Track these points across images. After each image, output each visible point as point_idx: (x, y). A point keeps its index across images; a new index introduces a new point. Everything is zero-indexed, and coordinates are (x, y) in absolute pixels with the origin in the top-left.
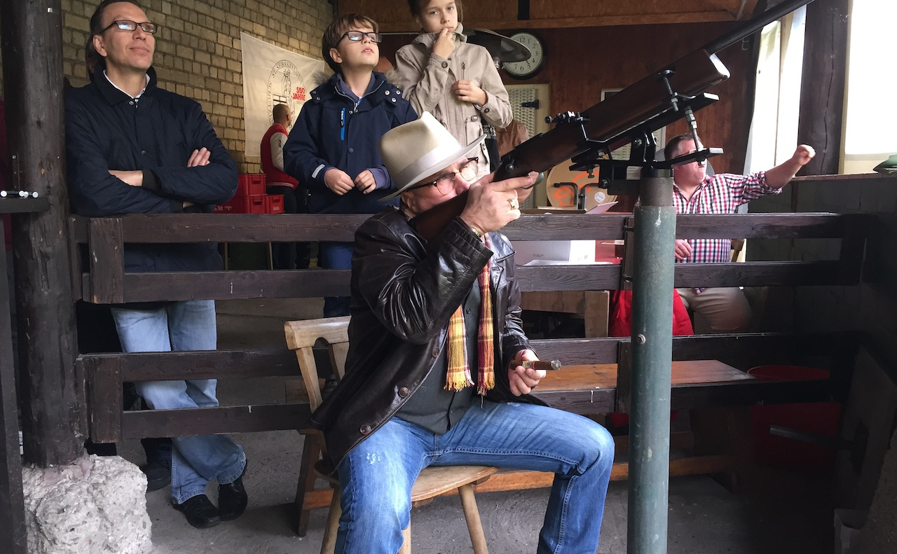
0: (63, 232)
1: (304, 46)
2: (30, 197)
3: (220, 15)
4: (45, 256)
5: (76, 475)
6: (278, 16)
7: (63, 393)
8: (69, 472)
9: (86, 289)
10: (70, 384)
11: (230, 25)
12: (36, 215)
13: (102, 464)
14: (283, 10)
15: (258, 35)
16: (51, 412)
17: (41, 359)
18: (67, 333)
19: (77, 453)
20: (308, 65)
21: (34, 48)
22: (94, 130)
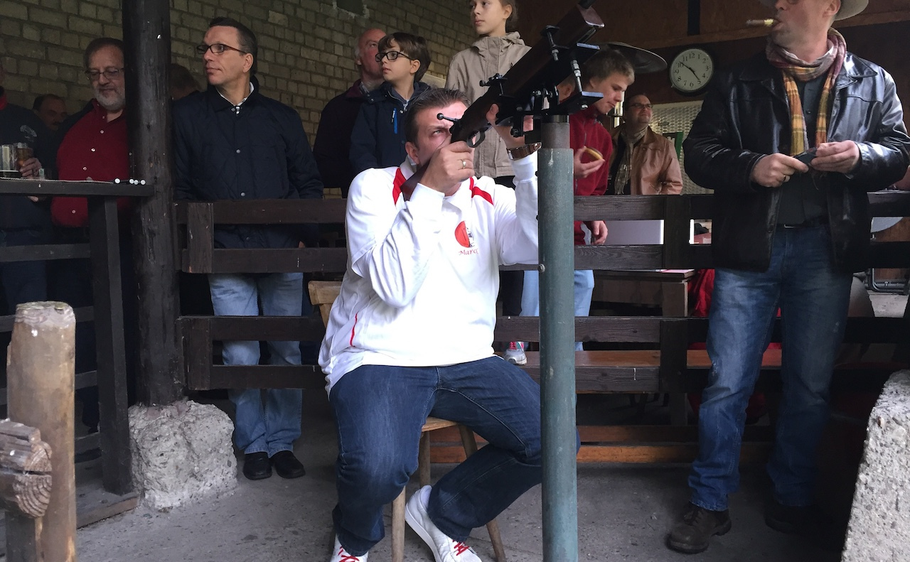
0: (167, 215)
5: (173, 414)
7: (165, 345)
8: (167, 411)
9: (183, 261)
10: (171, 338)
12: (146, 199)
13: (196, 408)
16: (155, 360)
17: (148, 316)
18: (170, 296)
19: (176, 397)
21: (146, 68)
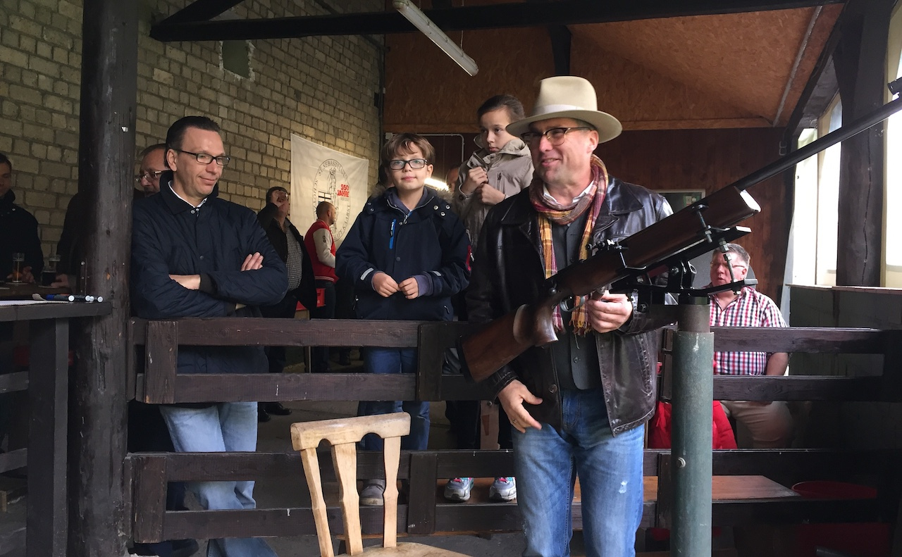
0: (123, 335)
1: (350, 146)
2: (96, 301)
3: (272, 118)
4: (104, 357)
6: (327, 118)
7: (110, 493)
9: (139, 389)
10: (117, 482)
11: (281, 128)
12: (99, 319)
14: (331, 112)
15: (307, 136)
16: (98, 511)
17: (92, 457)
18: (118, 431)
19: (119, 552)
20: (353, 164)
21: (109, 164)
22: (157, 237)
